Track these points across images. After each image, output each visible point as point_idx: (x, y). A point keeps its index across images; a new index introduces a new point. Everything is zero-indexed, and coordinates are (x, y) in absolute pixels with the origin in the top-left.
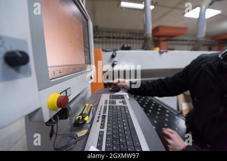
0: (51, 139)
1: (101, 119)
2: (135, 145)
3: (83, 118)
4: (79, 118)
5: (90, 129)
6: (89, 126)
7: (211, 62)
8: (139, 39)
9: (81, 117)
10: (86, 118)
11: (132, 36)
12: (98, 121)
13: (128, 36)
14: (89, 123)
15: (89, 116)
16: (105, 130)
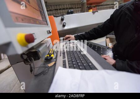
0: (32, 73)
1: (62, 55)
2: (88, 62)
3: (50, 55)
4: (47, 56)
5: (56, 61)
6: (55, 60)
7: (129, 6)
8: (78, 8)
9: (48, 55)
10: (52, 56)
11: (72, 6)
12: (60, 56)
13: (70, 6)
14: (55, 59)
15: (54, 54)
16: (66, 59)
